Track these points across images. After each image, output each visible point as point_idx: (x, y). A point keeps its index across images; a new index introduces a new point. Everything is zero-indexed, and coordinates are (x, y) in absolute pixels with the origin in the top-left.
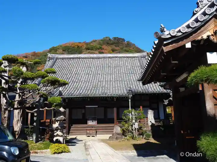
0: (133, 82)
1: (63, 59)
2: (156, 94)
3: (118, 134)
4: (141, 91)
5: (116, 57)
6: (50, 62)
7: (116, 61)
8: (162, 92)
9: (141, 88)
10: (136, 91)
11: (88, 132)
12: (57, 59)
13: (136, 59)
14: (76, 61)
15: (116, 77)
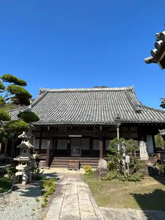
0: (120, 111)
1: (53, 92)
2: (147, 123)
3: (104, 170)
4: (131, 120)
5: (103, 91)
6: (41, 95)
7: (103, 94)
8: (155, 122)
9: (130, 118)
10: (125, 121)
11: (70, 164)
12: (48, 92)
13: (123, 93)
14: (65, 94)
15: (102, 107)
